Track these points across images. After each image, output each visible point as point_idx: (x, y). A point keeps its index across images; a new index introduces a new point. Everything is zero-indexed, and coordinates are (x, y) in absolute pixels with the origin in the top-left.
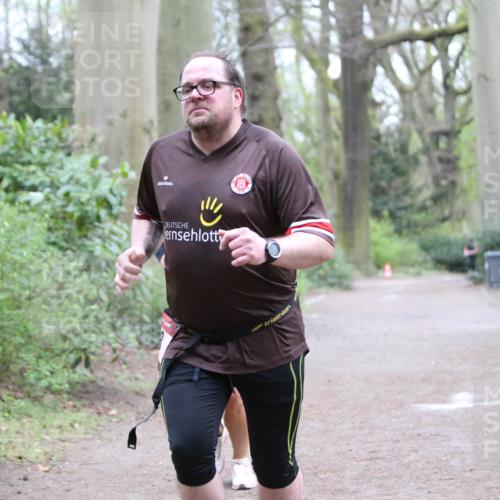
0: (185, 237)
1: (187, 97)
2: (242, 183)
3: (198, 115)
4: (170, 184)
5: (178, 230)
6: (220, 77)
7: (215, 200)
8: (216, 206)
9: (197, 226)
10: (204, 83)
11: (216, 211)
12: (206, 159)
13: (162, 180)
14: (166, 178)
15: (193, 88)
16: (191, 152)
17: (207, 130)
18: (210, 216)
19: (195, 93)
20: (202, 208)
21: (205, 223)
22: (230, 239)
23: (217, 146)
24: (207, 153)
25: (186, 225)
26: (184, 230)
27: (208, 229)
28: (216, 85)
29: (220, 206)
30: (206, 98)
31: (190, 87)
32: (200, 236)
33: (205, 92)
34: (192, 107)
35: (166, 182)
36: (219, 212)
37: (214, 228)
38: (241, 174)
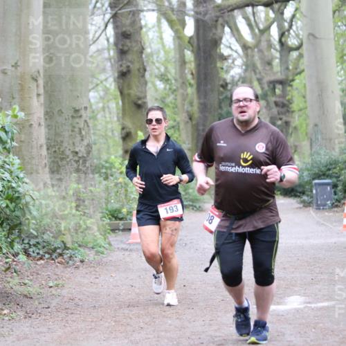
0: (233, 170)
1: (237, 105)
2: (261, 147)
3: (243, 116)
4: (225, 145)
5: (229, 166)
7: (249, 154)
8: (249, 156)
9: (239, 165)
10: (245, 100)
11: (249, 159)
12: (243, 135)
13: (220, 143)
14: (222, 142)
15: (241, 101)
17: (245, 123)
18: (246, 161)
19: (241, 104)
20: (242, 157)
21: (243, 164)
22: (268, 171)
23: (249, 129)
24: (243, 132)
25: (233, 164)
26: (232, 167)
27: (245, 167)
28: (251, 100)
29: (251, 156)
30: (246, 106)
31: (239, 101)
32: (241, 170)
33: (246, 103)
34: (240, 110)
35: (222, 144)
36: (251, 159)
37: (248, 166)
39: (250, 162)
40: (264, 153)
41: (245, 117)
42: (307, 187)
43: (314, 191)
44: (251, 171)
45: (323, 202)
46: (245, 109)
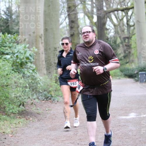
0: (86, 65)
1: (83, 35)
3: (86, 39)
4: (81, 54)
6: (91, 30)
7: (91, 56)
8: (92, 58)
9: (88, 62)
10: (87, 32)
11: (92, 59)
13: (79, 53)
16: (85, 47)
17: (88, 43)
18: (91, 60)
19: (85, 34)
20: (89, 58)
21: (90, 62)
24: (88, 47)
26: (85, 63)
28: (90, 32)
29: (93, 57)
30: (88, 35)
31: (84, 33)
32: (89, 65)
34: (85, 37)
36: (93, 59)
37: (92, 62)
38: (96, 50)
39: (93, 60)
40: (98, 54)
41: (88, 40)
44: (94, 64)
46: (87, 36)
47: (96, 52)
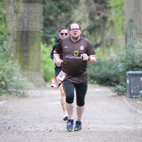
0: (71, 57)
1: (73, 31)
3: (75, 35)
5: (69, 56)
7: (77, 51)
9: (74, 55)
10: (76, 29)
14: (66, 46)
15: (74, 29)
18: (76, 54)
19: (75, 31)
20: (75, 52)
23: (77, 41)
24: (75, 42)
25: (71, 55)
26: (71, 56)
27: (76, 56)
29: (78, 52)
32: (74, 57)
34: (74, 33)
35: (66, 47)
36: (78, 53)
37: (77, 56)
38: (82, 46)
39: (78, 54)
40: (83, 50)
42: (121, 77)
43: (128, 81)
44: (78, 58)
45: (136, 91)
46: (76, 33)
47: (82, 48)
